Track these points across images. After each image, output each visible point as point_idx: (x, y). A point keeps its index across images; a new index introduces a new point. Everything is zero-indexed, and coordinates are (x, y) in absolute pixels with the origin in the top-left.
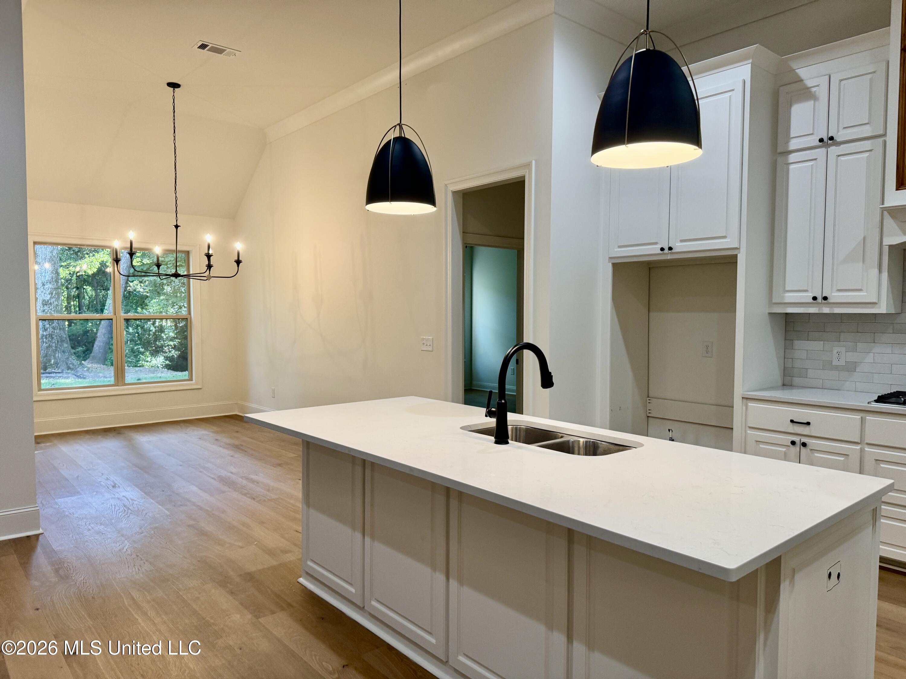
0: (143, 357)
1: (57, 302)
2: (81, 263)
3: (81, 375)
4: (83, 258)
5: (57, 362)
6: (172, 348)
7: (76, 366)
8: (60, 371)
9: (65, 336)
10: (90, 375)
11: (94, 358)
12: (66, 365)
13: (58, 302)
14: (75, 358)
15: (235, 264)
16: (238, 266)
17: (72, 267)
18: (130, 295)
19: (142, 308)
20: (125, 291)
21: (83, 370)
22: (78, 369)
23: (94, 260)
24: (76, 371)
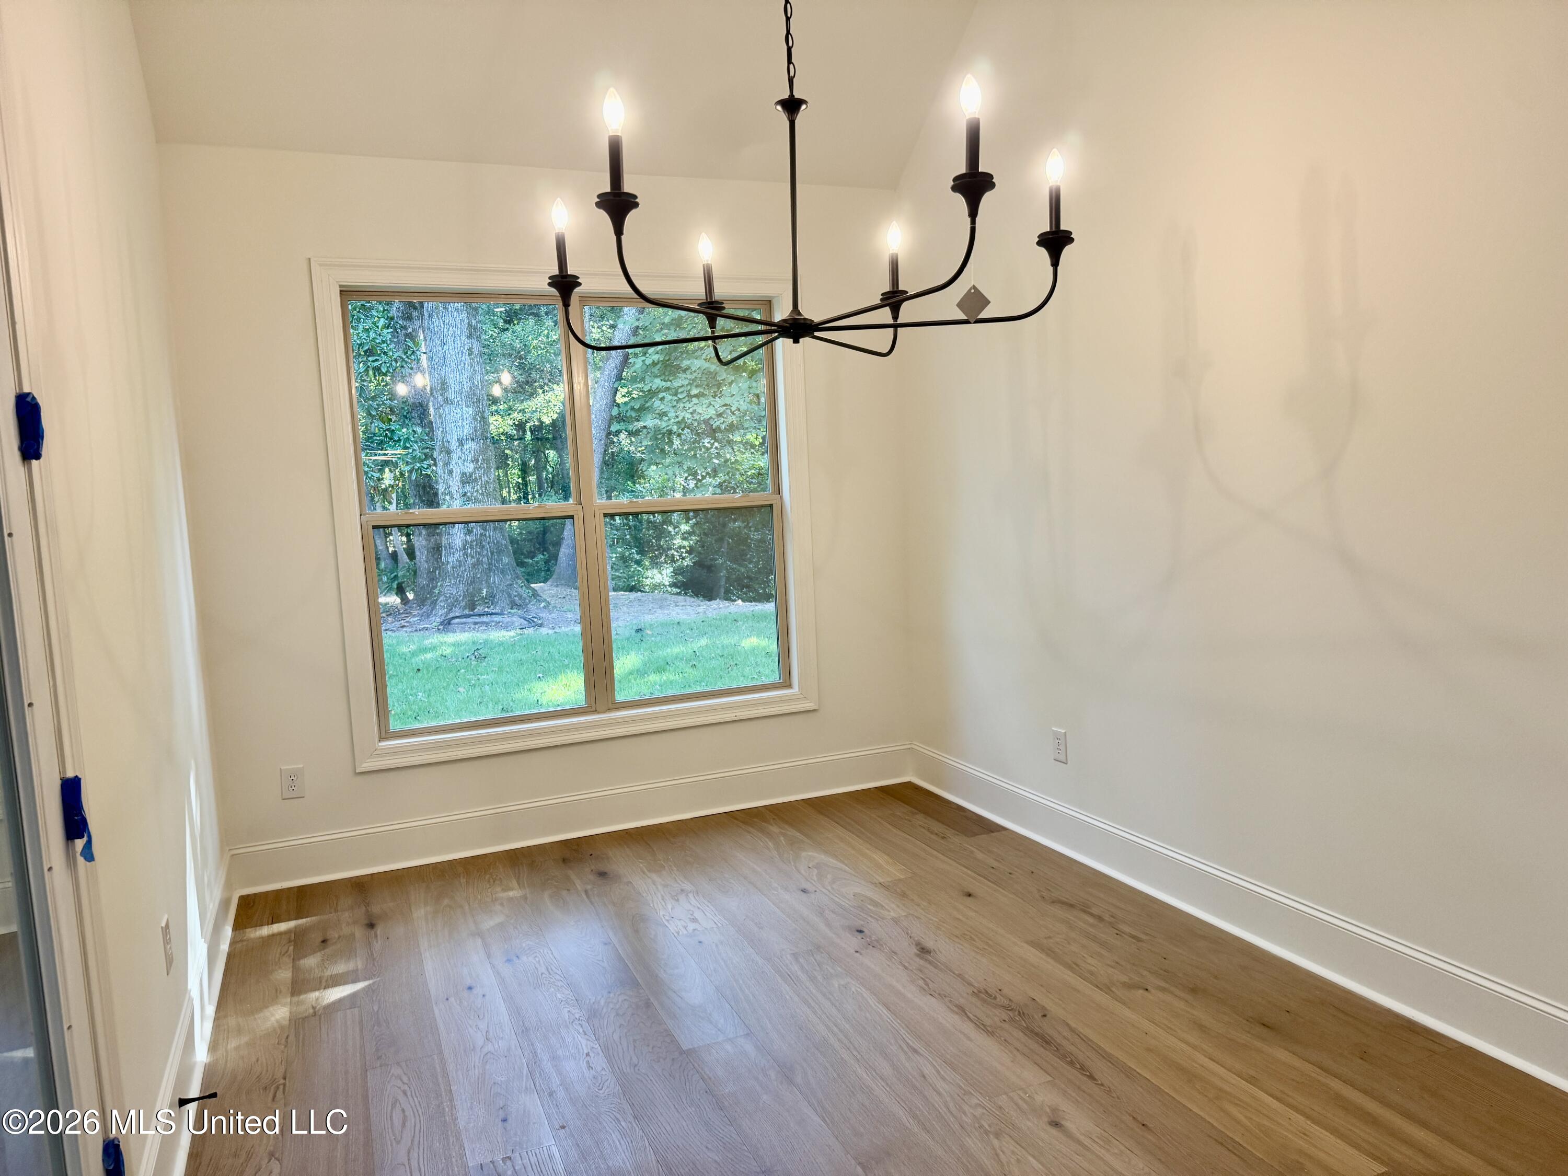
0: (640, 569)
1: (487, 475)
2: (530, 404)
3: (536, 618)
4: (535, 396)
5: (493, 593)
6: (686, 552)
7: (525, 599)
8: (497, 610)
9: (504, 542)
10: (550, 616)
11: (559, 579)
12: (507, 599)
13: (489, 476)
14: (523, 584)
15: (1043, 253)
16: (1055, 263)
17: (516, 412)
18: (613, 459)
19: (634, 483)
20: (605, 455)
21: (537, 609)
22: (530, 606)
23: (553, 399)
24: (525, 610)
